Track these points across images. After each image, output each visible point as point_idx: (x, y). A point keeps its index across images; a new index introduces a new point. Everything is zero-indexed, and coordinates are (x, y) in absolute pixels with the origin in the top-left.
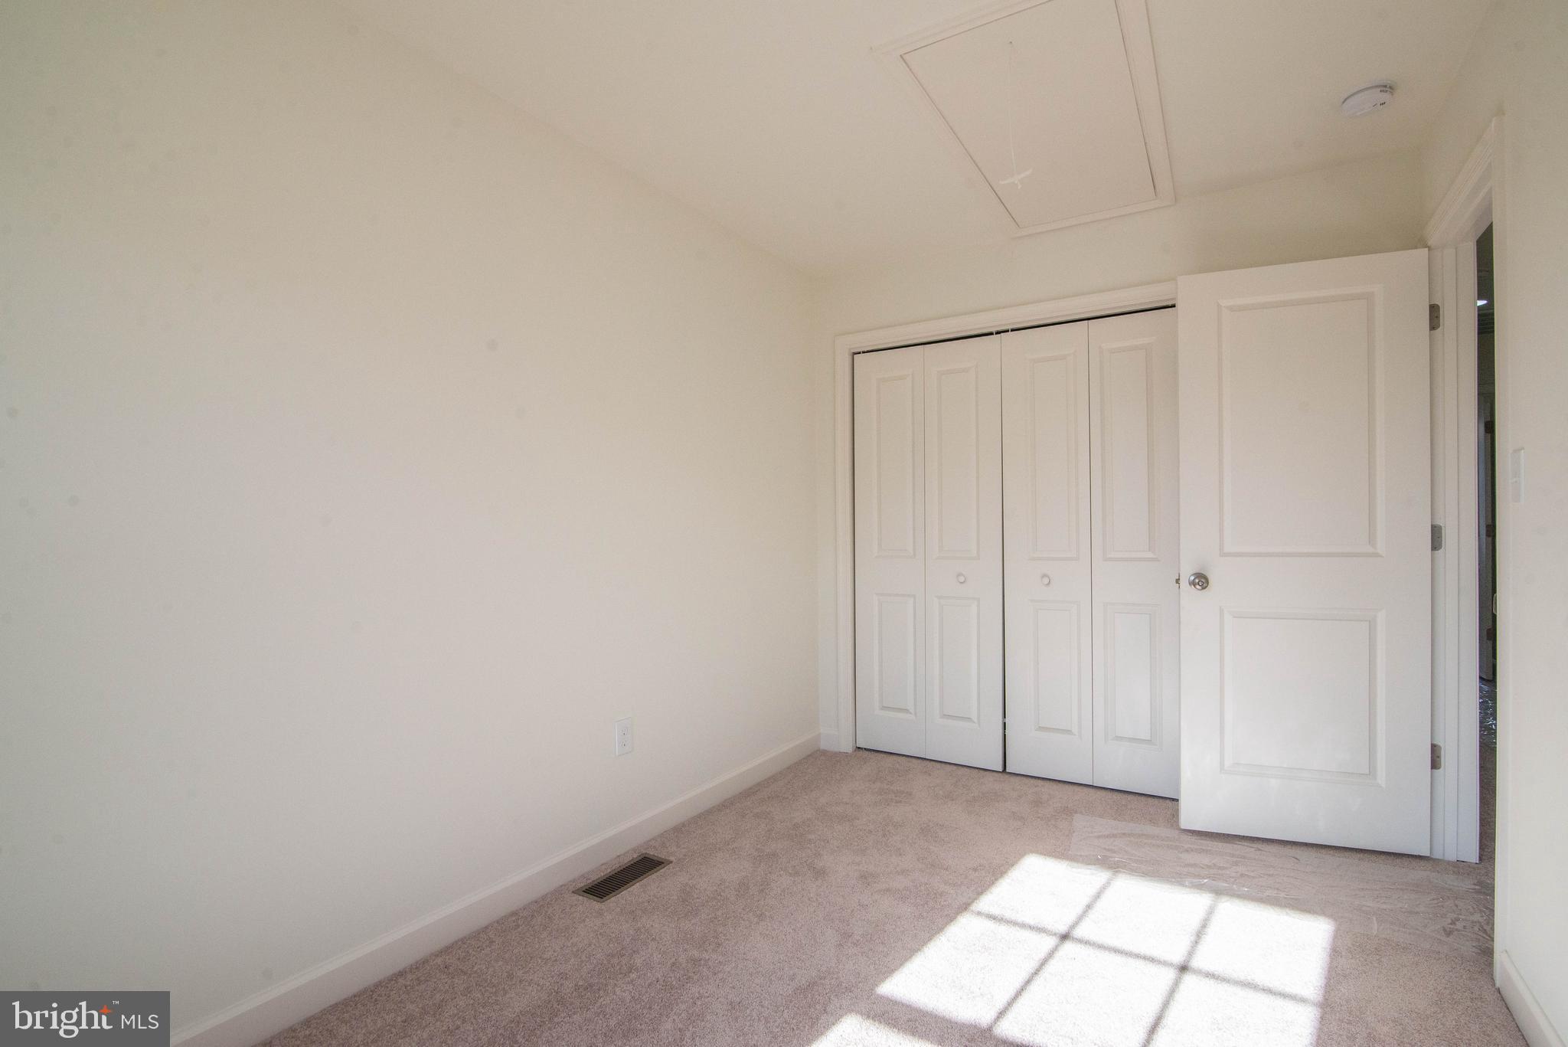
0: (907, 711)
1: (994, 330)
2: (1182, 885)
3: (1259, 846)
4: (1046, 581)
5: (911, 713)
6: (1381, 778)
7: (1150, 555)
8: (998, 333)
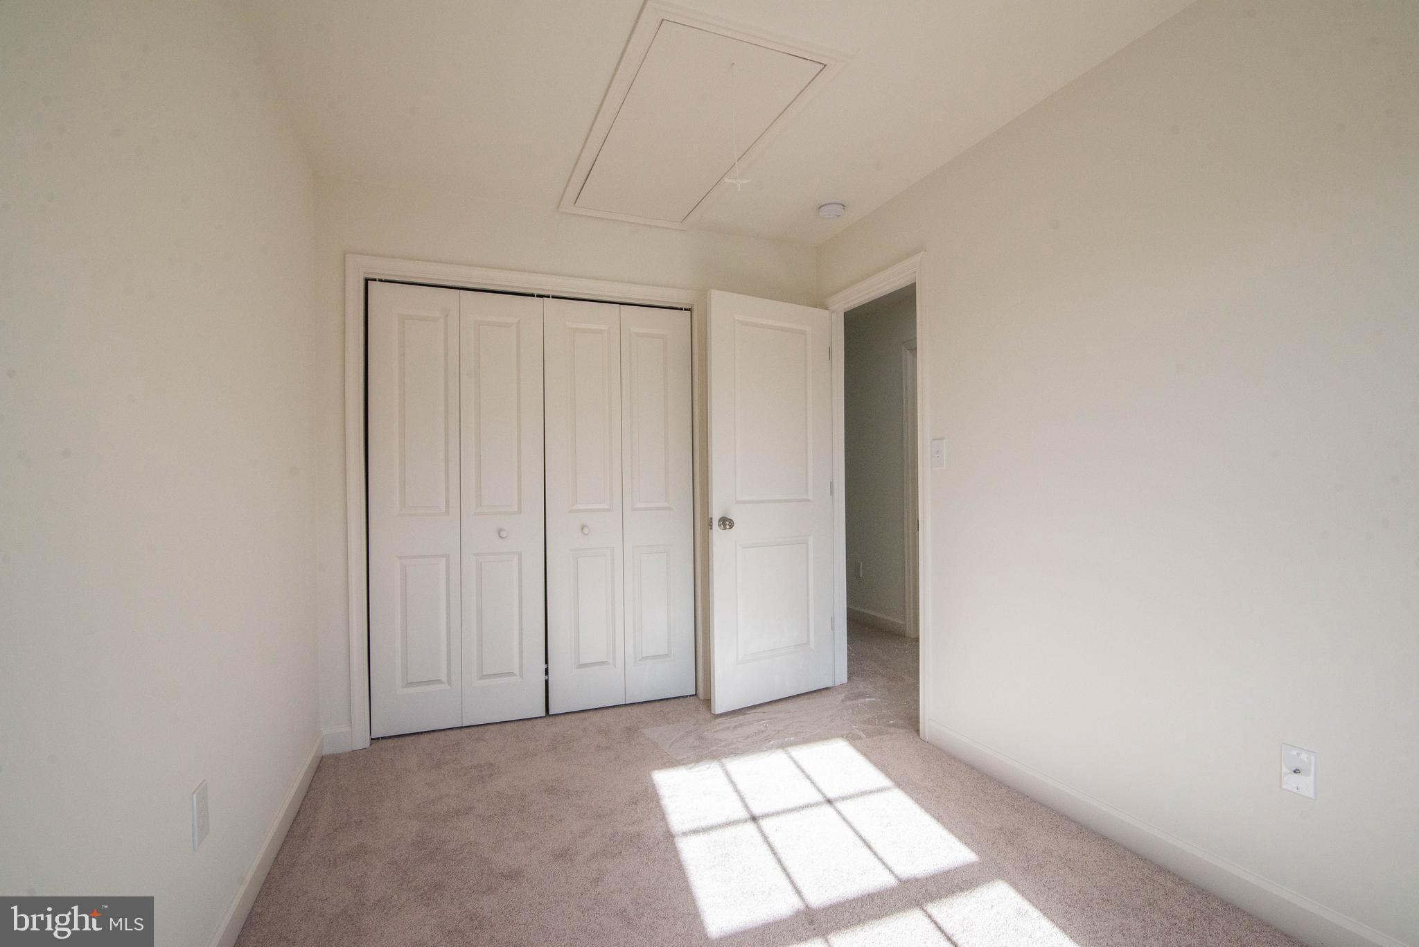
0: (439, 681)
1: (536, 292)
2: (762, 751)
3: (760, 710)
4: (586, 531)
5: (444, 683)
6: (812, 646)
7: (665, 505)
8: (539, 296)
